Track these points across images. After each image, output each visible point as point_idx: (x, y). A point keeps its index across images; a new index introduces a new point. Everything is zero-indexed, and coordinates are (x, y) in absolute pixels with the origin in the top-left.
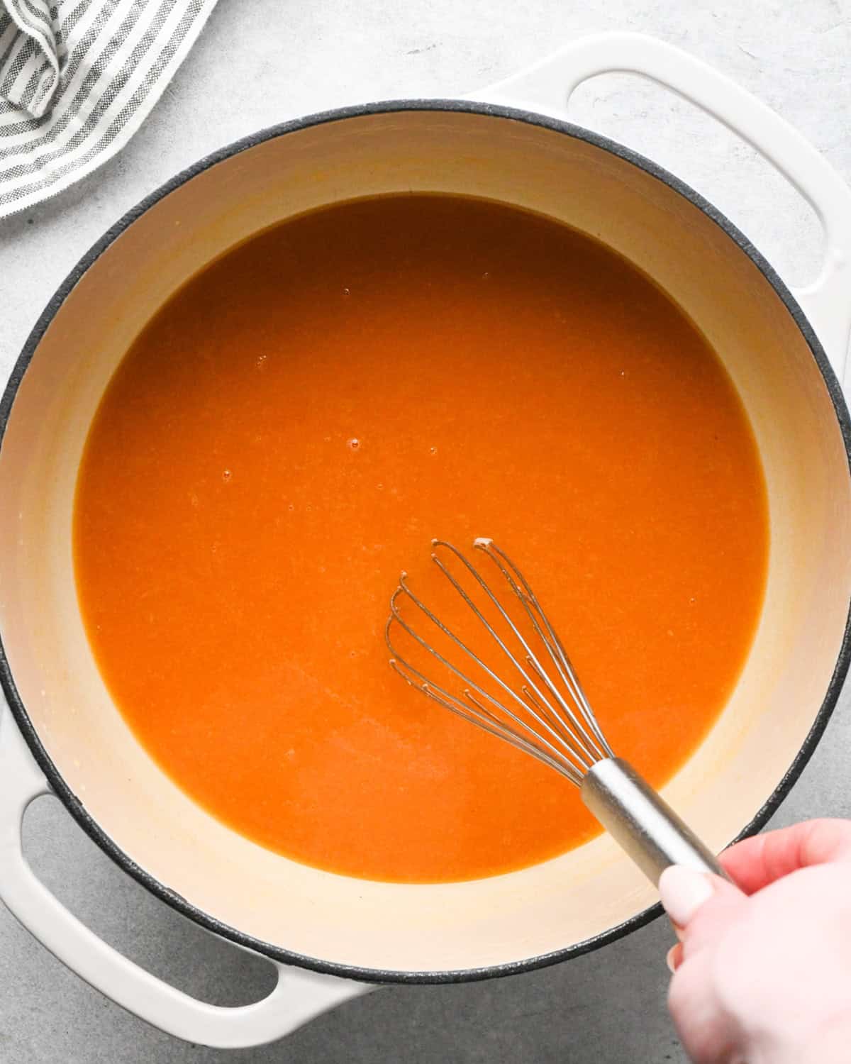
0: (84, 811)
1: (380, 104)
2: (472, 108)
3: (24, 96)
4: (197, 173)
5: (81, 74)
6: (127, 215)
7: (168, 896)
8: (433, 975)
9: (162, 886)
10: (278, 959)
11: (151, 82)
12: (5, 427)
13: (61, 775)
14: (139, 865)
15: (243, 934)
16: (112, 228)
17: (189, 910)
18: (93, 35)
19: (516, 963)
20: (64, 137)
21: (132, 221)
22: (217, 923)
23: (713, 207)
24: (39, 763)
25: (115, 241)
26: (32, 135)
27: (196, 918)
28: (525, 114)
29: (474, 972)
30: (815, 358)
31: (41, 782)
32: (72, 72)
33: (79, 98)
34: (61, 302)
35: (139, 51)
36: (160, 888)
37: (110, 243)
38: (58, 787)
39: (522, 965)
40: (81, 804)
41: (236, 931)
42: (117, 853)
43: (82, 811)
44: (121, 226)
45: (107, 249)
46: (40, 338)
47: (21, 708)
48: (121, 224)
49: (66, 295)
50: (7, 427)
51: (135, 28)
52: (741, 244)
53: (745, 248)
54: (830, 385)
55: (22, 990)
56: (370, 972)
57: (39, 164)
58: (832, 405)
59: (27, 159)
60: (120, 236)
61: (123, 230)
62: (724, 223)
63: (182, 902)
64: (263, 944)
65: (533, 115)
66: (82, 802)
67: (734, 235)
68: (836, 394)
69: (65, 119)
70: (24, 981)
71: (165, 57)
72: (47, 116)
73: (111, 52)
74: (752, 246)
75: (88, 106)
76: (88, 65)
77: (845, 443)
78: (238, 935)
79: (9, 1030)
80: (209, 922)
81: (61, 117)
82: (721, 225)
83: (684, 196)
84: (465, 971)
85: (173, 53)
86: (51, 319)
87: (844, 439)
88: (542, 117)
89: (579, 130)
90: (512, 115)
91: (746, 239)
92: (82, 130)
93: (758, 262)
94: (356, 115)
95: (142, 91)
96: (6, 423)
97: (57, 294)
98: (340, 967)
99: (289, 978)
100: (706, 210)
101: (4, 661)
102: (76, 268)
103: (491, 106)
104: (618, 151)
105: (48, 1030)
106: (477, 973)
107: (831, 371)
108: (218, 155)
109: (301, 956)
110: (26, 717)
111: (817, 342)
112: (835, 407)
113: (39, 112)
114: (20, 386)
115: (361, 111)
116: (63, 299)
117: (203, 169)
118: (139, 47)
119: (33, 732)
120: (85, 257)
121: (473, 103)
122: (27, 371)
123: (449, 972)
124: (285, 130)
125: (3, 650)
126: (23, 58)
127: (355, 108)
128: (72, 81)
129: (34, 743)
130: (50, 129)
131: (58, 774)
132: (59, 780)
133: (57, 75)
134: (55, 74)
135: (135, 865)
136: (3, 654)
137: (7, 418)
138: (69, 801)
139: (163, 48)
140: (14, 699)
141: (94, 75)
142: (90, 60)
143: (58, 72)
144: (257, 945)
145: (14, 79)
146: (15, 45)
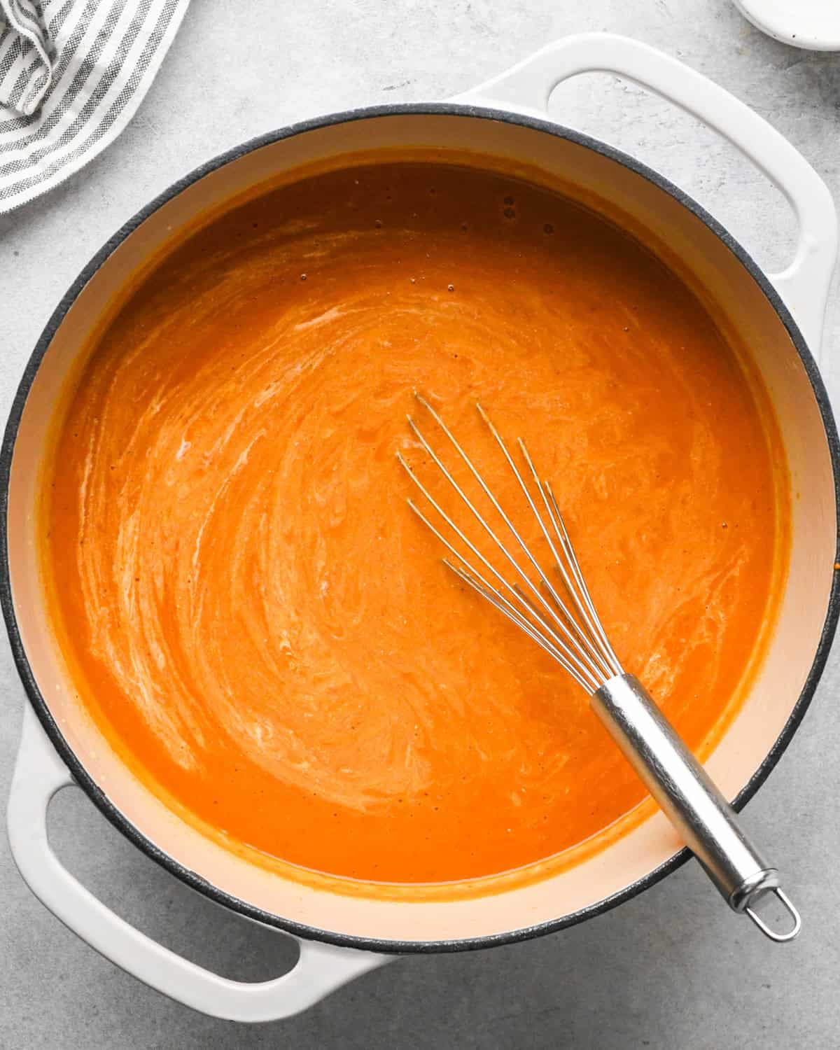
0: (107, 800)
1: (367, 110)
2: (457, 111)
3: (12, 95)
4: (194, 181)
5: (73, 69)
6: (127, 224)
7: (191, 878)
9: (185, 869)
10: (299, 936)
11: (142, 68)
13: (84, 766)
14: (162, 850)
16: (113, 238)
17: (212, 891)
18: (82, 29)
19: (528, 929)
20: (57, 132)
21: (132, 230)
22: (240, 903)
23: (691, 199)
24: (62, 756)
25: (116, 250)
26: (23, 133)
27: (219, 899)
28: (508, 115)
31: (65, 775)
32: (62, 68)
33: (73, 91)
34: (66, 311)
35: (128, 40)
36: (184, 871)
37: (112, 252)
38: (81, 779)
40: (103, 794)
43: (105, 801)
45: (108, 258)
46: (47, 346)
47: (42, 704)
48: (122, 234)
49: (71, 304)
51: (121, 18)
55: (14, 1000)
56: (389, 944)
57: (35, 159)
59: (23, 155)
60: (121, 244)
61: (123, 239)
63: (205, 885)
64: (285, 921)
65: (515, 115)
66: (105, 792)
67: (711, 225)
68: (813, 374)
69: (57, 114)
70: (16, 991)
71: (152, 44)
72: (38, 113)
73: (101, 44)
74: (729, 235)
75: (82, 98)
76: (80, 59)
78: (260, 913)
80: (232, 902)
81: (52, 112)
82: (699, 215)
83: (663, 190)
84: (479, 938)
85: (159, 39)
87: (823, 416)
88: (524, 117)
89: (560, 128)
90: (495, 117)
91: (723, 228)
92: (76, 123)
93: (734, 250)
94: (345, 121)
95: (135, 78)
96: (16, 430)
97: (62, 303)
98: (359, 940)
99: (310, 953)
100: (683, 201)
101: (24, 660)
102: (80, 277)
103: (475, 109)
105: (40, 1037)
107: (808, 352)
108: (213, 164)
109: (322, 931)
110: (47, 713)
112: (813, 386)
113: (30, 109)
114: (29, 393)
115: (349, 117)
116: (68, 308)
117: (199, 178)
118: (127, 37)
119: (54, 727)
120: (86, 267)
121: (457, 106)
123: (464, 941)
124: (276, 137)
125: (22, 649)
126: (10, 59)
127: (344, 114)
128: (63, 76)
129: (57, 737)
130: (41, 126)
131: (81, 766)
132: (82, 771)
133: (50, 71)
134: (48, 70)
135: (159, 851)
136: (23, 653)
137: (18, 425)
138: (93, 792)
139: (150, 35)
140: (35, 695)
141: (87, 67)
142: (82, 54)
143: (50, 68)
144: (278, 922)
145: (2, 79)
146: (2, 46)
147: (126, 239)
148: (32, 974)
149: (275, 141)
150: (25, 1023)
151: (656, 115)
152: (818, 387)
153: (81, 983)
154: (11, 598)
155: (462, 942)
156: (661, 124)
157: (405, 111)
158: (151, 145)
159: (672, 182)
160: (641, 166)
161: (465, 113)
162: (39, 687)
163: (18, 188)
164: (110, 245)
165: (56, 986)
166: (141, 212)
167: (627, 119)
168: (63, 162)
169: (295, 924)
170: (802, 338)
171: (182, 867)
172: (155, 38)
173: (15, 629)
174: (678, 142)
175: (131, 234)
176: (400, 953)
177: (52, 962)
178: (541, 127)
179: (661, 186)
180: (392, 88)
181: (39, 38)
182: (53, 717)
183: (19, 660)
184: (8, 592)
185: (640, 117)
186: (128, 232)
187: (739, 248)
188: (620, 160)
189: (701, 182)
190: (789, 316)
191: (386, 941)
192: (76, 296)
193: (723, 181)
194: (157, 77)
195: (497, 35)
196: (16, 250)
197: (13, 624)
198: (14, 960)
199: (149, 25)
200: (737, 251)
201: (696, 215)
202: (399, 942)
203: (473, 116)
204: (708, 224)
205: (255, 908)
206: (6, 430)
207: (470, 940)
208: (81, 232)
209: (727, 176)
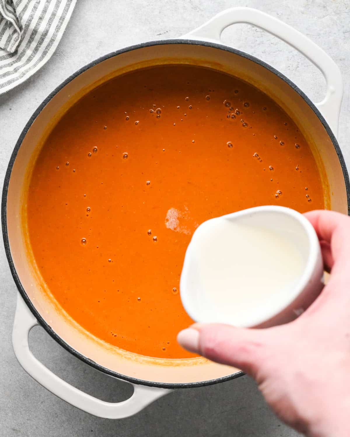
0: (53, 331)
1: (146, 43)
2: (183, 42)
3: (6, 45)
4: (76, 76)
5: (29, 33)
6: (50, 95)
7: (88, 361)
8: (195, 384)
10: (133, 383)
11: (57, 31)
12: (8, 183)
13: (42, 317)
14: (76, 350)
15: (119, 374)
16: (44, 101)
17: (97, 366)
18: (32, 17)
19: (227, 376)
20: (24, 59)
21: (52, 97)
22: (108, 371)
23: (281, 74)
24: (33, 314)
25: (46, 106)
26: (10, 60)
27: (100, 369)
28: (204, 43)
29: (211, 381)
30: (326, 129)
31: (35, 321)
32: (25, 33)
33: (30, 42)
34: (27, 132)
35: (51, 20)
36: (85, 358)
37: (44, 106)
38: (41, 322)
39: (229, 377)
40: (51, 328)
41: (116, 373)
42: (67, 346)
43: (52, 331)
44: (48, 100)
45: (43, 109)
46: (20, 146)
47: (24, 293)
48: (48, 99)
49: (28, 128)
50: (9, 182)
51: (48, 11)
52: (293, 87)
53: (295, 89)
54: (333, 140)
55: (23, 412)
56: (170, 385)
57: (16, 70)
58: (334, 148)
59: (11, 69)
60: (48, 104)
61: (48, 101)
62: (286, 80)
63: (94, 363)
64: (127, 377)
65: (207, 43)
66: (51, 327)
67: (290, 84)
68: (335, 144)
69: (24, 52)
70: (24, 409)
71: (61, 21)
72: (16, 52)
73: (40, 22)
74: (298, 88)
75: (34, 45)
76: (32, 29)
77: (341, 163)
78: (117, 374)
79: (19, 428)
80: (105, 370)
81: (22, 51)
82: (285, 80)
83: (269, 70)
84: (207, 381)
85: (64, 19)
86: (23, 138)
87: (340, 161)
88: (211, 43)
89: (226, 47)
90: (199, 44)
91: (295, 85)
92: (32, 55)
93: (300, 94)
94: (137, 48)
95: (55, 35)
96: (9, 181)
97: (25, 128)
98: (158, 383)
99: (138, 390)
100: (278, 75)
101: (16, 275)
102: (31, 118)
103: (190, 41)
104: (241, 54)
105: (35, 427)
106: (212, 381)
107: (333, 134)
108: (84, 69)
109: (143, 381)
110: (26, 296)
111: (326, 123)
112: (335, 148)
113: (13, 50)
114: (13, 166)
115: (139, 47)
116: (27, 130)
117: (78, 74)
118: (50, 19)
119: (30, 302)
120: (34, 113)
121: (183, 40)
122: (15, 160)
123: (201, 382)
124: (109, 56)
125: (15, 270)
126: (4, 30)
127: (137, 46)
128: (25, 36)
129: (31, 306)
130: (18, 57)
131: (41, 317)
132: (42, 319)
133: (20, 34)
134: (19, 34)
135: (74, 350)
136: (16, 272)
137: (9, 179)
138: (46, 327)
139: (60, 18)
140: (21, 289)
141: (35, 32)
142: (32, 27)
143: (20, 33)
144: (125, 378)
145: (1, 38)
146: (1, 25)
147: (50, 101)
148: (30, 402)
149: (109, 58)
150: (29, 422)
151: (270, 40)
152: (338, 149)
153: (50, 404)
154: (9, 250)
155: (200, 383)
156: (272, 44)
157: (162, 43)
158: (63, 63)
159: (273, 67)
160: (260, 61)
161: (186, 43)
162: (23, 285)
163: (9, 82)
164: (43, 104)
165: (40, 406)
166: (55, 90)
167: (258, 42)
168: (27, 71)
169: (131, 378)
170: (330, 129)
171: (84, 357)
172: (62, 19)
173: (12, 262)
174: (279, 51)
175: (52, 99)
176: (175, 388)
177: (38, 396)
178: (218, 47)
179: (269, 69)
180: (160, 34)
181: (15, 21)
182: (29, 297)
183: (14, 275)
184: (8, 248)
185: (263, 41)
186: (50, 98)
187: (302, 93)
188: (251, 59)
189: (289, 67)
190: (324, 120)
191: (169, 384)
192: (30, 125)
193: (298, 66)
194: (64, 34)
195: (202, 11)
196: (10, 108)
197: (11, 260)
198: (22, 396)
199: (59, 13)
200: (301, 94)
201: (284, 80)
202: (174, 384)
203: (190, 44)
204: (289, 83)
205: (115, 372)
206: (5, 181)
207: (203, 382)
208: (36, 99)
209: (300, 64)
